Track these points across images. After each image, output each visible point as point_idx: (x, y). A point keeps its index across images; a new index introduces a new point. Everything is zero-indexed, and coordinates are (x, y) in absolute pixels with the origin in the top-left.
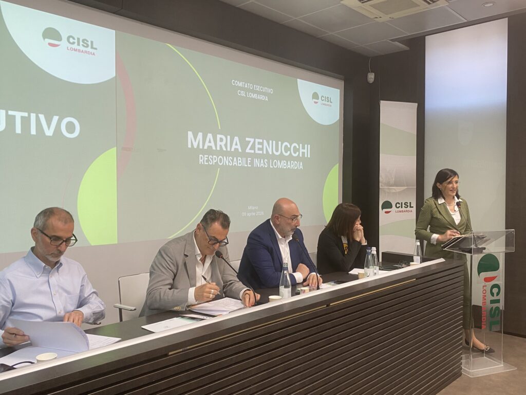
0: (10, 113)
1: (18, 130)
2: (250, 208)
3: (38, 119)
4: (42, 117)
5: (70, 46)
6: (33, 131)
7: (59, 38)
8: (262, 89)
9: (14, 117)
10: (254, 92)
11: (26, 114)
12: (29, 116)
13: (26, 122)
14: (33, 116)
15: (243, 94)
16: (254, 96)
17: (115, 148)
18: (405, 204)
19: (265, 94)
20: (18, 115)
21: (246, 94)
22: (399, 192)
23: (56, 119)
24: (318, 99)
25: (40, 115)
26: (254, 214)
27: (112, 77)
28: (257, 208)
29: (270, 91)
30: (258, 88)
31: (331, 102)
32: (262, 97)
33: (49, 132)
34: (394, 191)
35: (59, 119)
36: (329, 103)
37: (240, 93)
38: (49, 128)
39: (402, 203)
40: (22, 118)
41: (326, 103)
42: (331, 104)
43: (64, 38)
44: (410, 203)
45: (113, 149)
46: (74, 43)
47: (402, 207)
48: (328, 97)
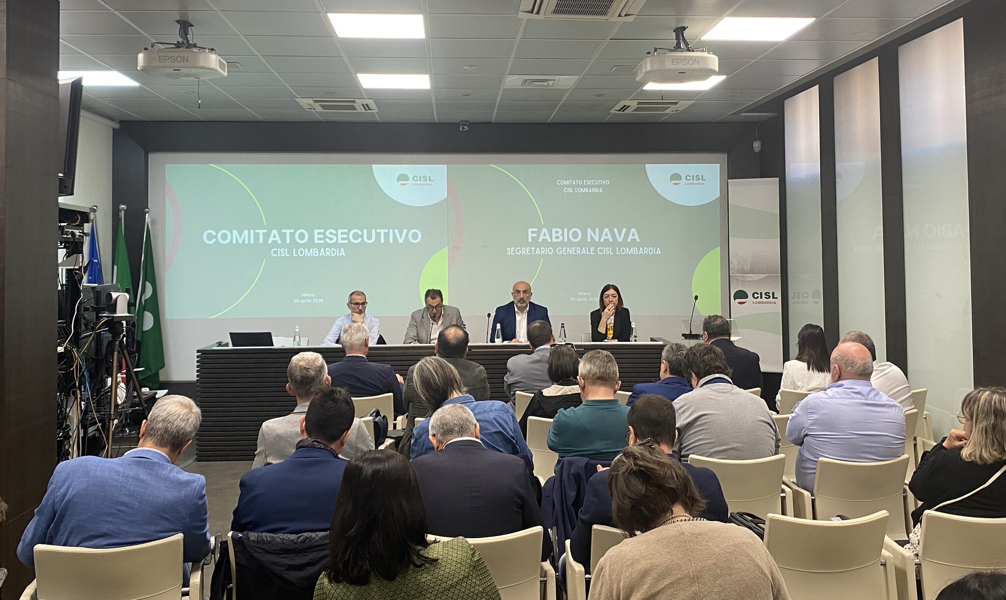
0: (378, 231)
1: (382, 241)
2: (580, 294)
3: (394, 233)
4: (396, 231)
5: (414, 182)
6: (391, 241)
7: (408, 179)
8: (594, 182)
9: (380, 233)
10: (583, 186)
11: (387, 231)
12: (389, 231)
13: (387, 235)
14: (391, 231)
15: (570, 190)
16: (586, 190)
17: (447, 248)
18: (765, 294)
19: (599, 186)
20: (382, 231)
21: (574, 190)
22: (756, 280)
23: (405, 231)
24: (680, 180)
26: (586, 300)
27: (445, 197)
28: (589, 294)
29: (606, 182)
30: (589, 182)
32: (595, 190)
33: (401, 241)
34: (750, 279)
35: (407, 232)
36: (700, 181)
37: (566, 190)
39: (761, 293)
40: (385, 233)
41: (695, 182)
43: (411, 177)
44: (773, 293)
45: (445, 248)
46: (417, 180)
47: (761, 298)
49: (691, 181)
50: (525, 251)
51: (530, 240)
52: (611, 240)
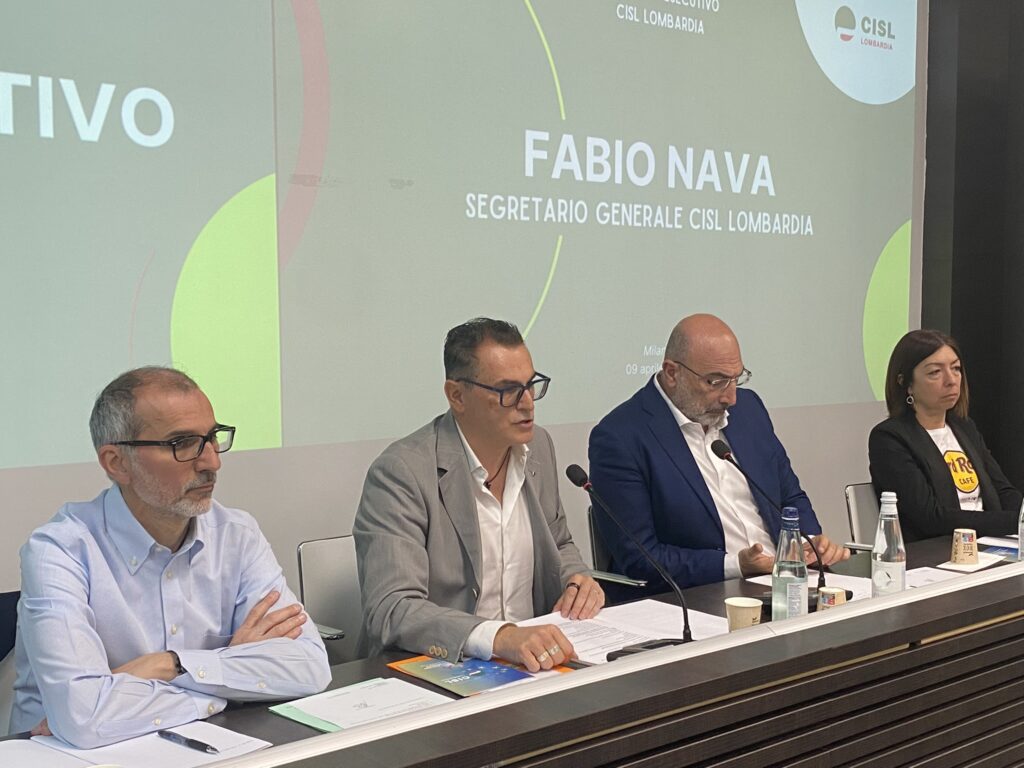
2: (648, 351)
3: (58, 95)
4: (69, 87)
6: (47, 130)
10: (665, 7)
11: (25, 80)
12: (35, 82)
13: (25, 101)
15: (632, 14)
16: (665, 20)
17: (273, 176)
19: (697, 14)
20: (6, 82)
23: (107, 91)
24: (852, 26)
25: (62, 81)
29: (711, 5)
31: (891, 36)
32: (685, 24)
33: (90, 131)
35: (116, 93)
36: (885, 39)
37: (622, 11)
38: (89, 119)
40: (16, 88)
41: (878, 39)
42: (889, 41)
45: (267, 179)
48: (882, 22)
49: (870, 36)
50: (515, 208)
51: (529, 172)
52: (718, 188)
